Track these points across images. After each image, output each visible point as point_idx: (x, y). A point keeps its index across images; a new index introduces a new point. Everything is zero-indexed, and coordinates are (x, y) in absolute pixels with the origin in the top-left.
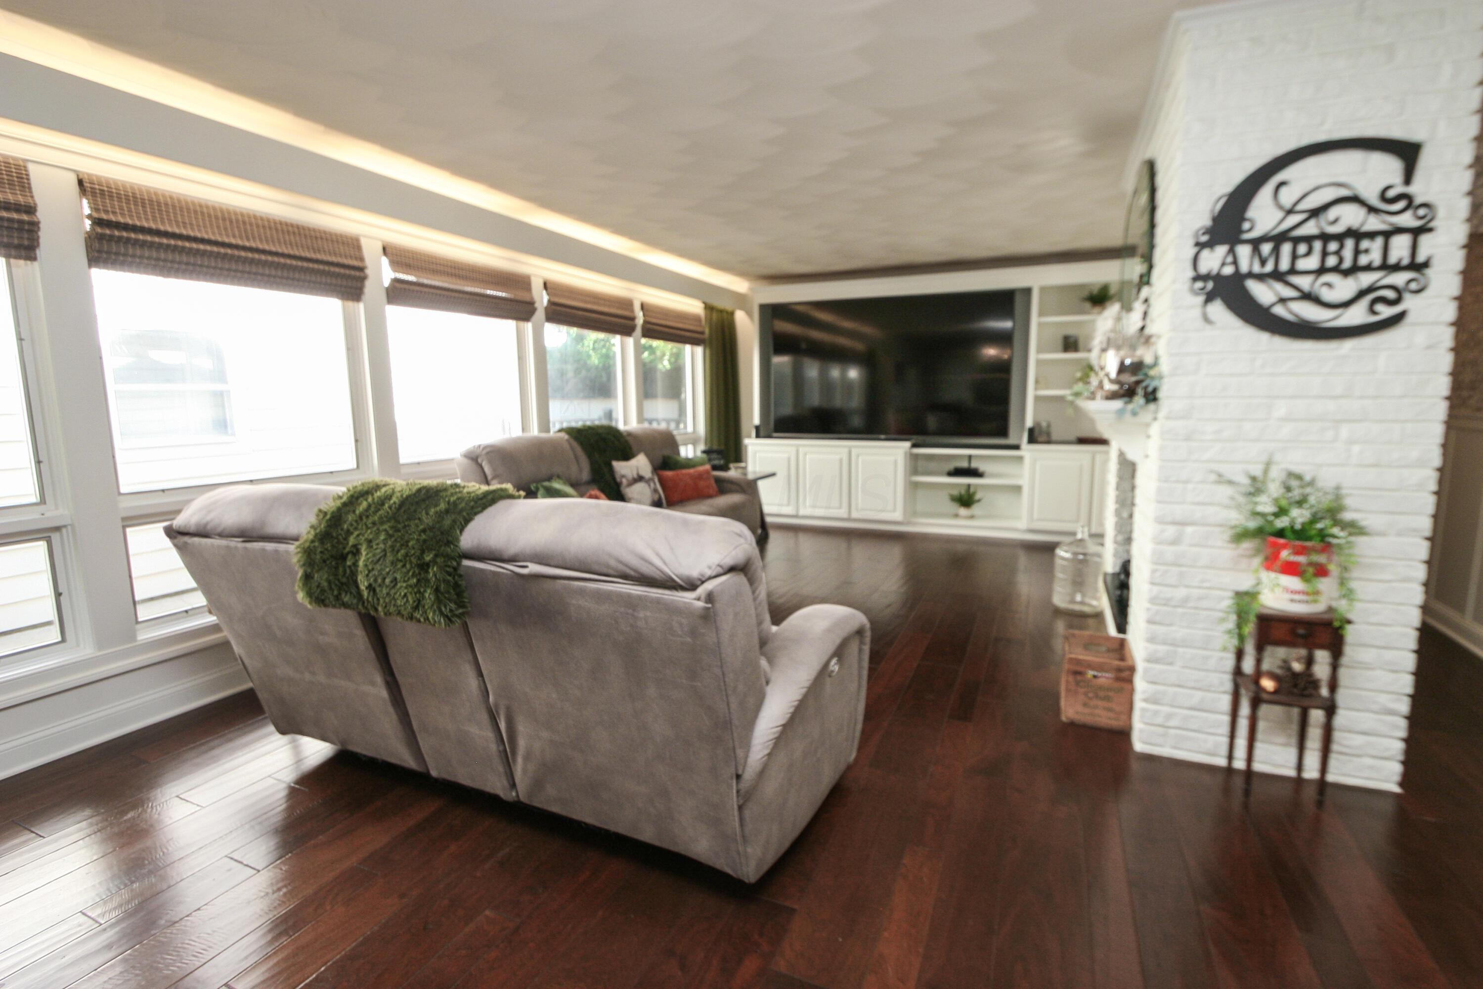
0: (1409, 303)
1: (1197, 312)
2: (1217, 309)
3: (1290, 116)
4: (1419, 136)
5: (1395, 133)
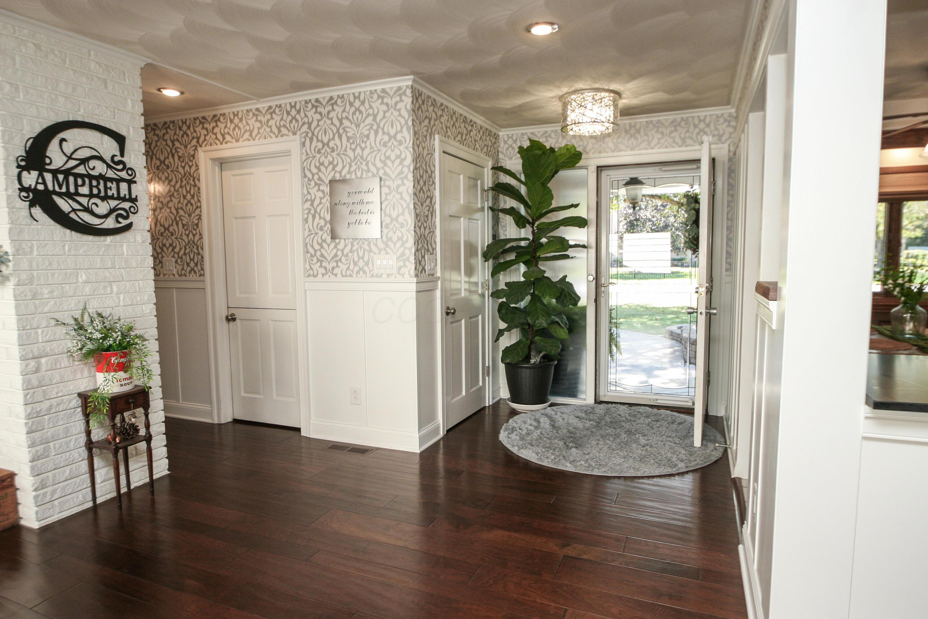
0: (132, 218)
2: (37, 211)
3: (61, 100)
4: (123, 132)
5: (113, 128)
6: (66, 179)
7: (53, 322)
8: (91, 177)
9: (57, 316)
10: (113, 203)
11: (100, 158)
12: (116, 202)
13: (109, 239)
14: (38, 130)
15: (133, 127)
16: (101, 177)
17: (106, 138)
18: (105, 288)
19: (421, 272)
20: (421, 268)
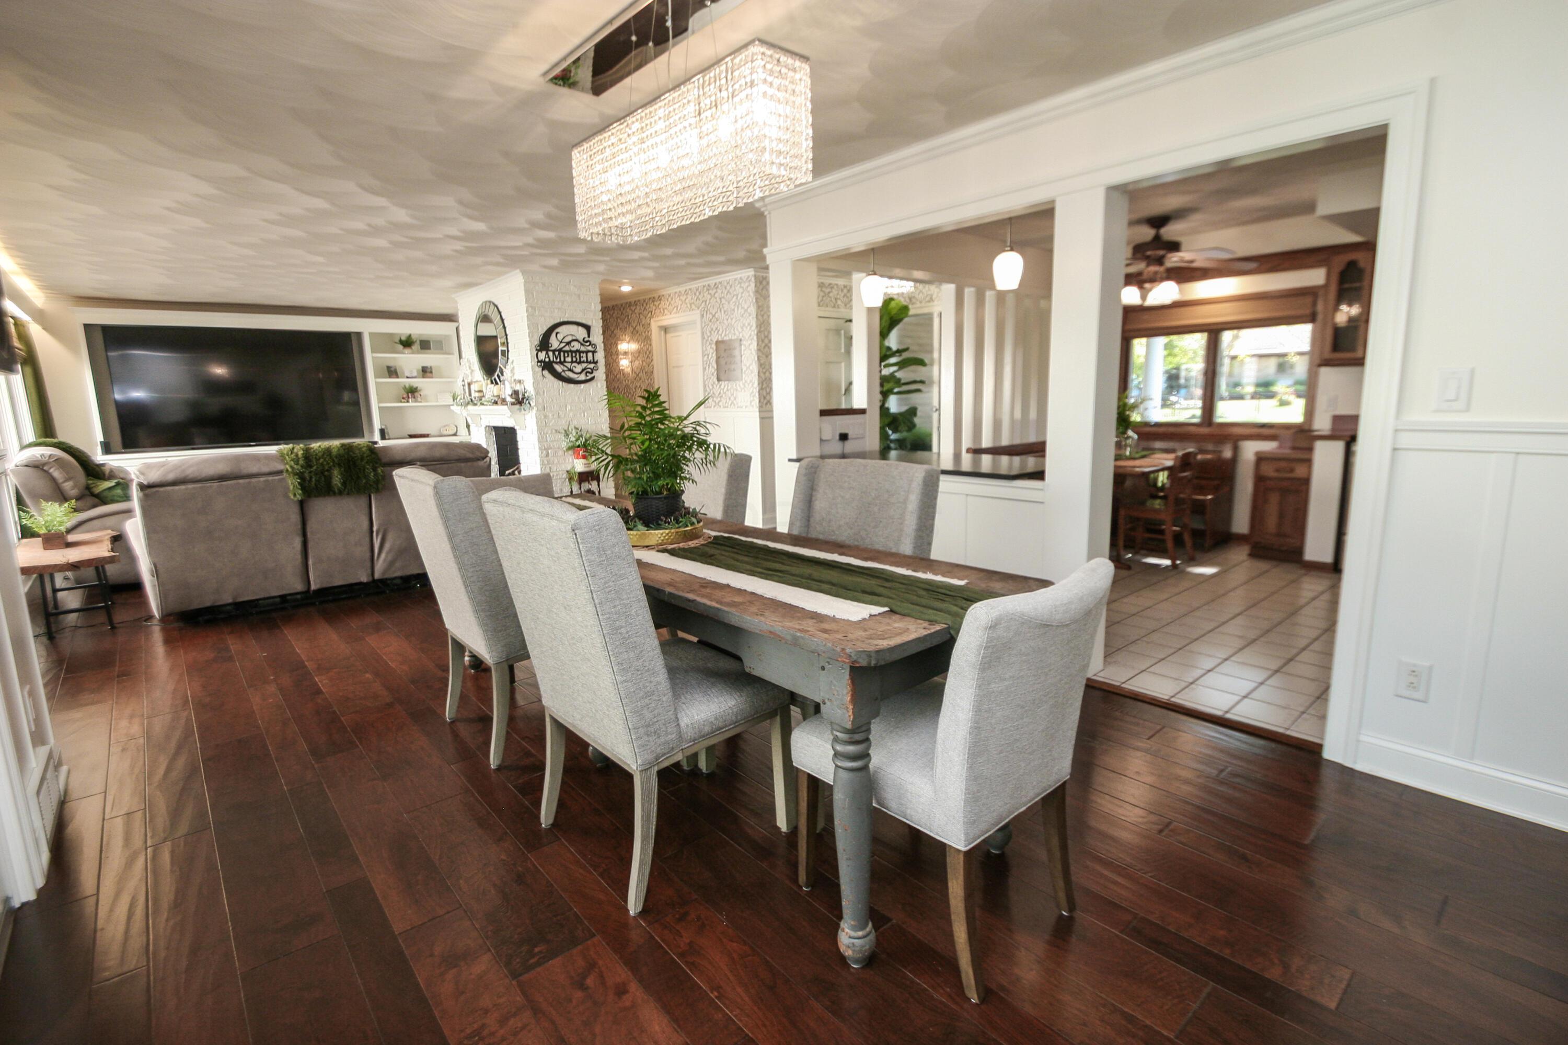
2: (546, 373)
3: (556, 311)
4: (589, 323)
5: (584, 321)
6: (559, 354)
7: (554, 431)
8: (572, 352)
9: (556, 429)
10: (584, 365)
11: (577, 340)
12: (586, 364)
13: (582, 386)
14: (545, 329)
15: (594, 320)
16: (577, 351)
17: (580, 328)
18: (580, 414)
19: (766, 404)
20: (765, 401)
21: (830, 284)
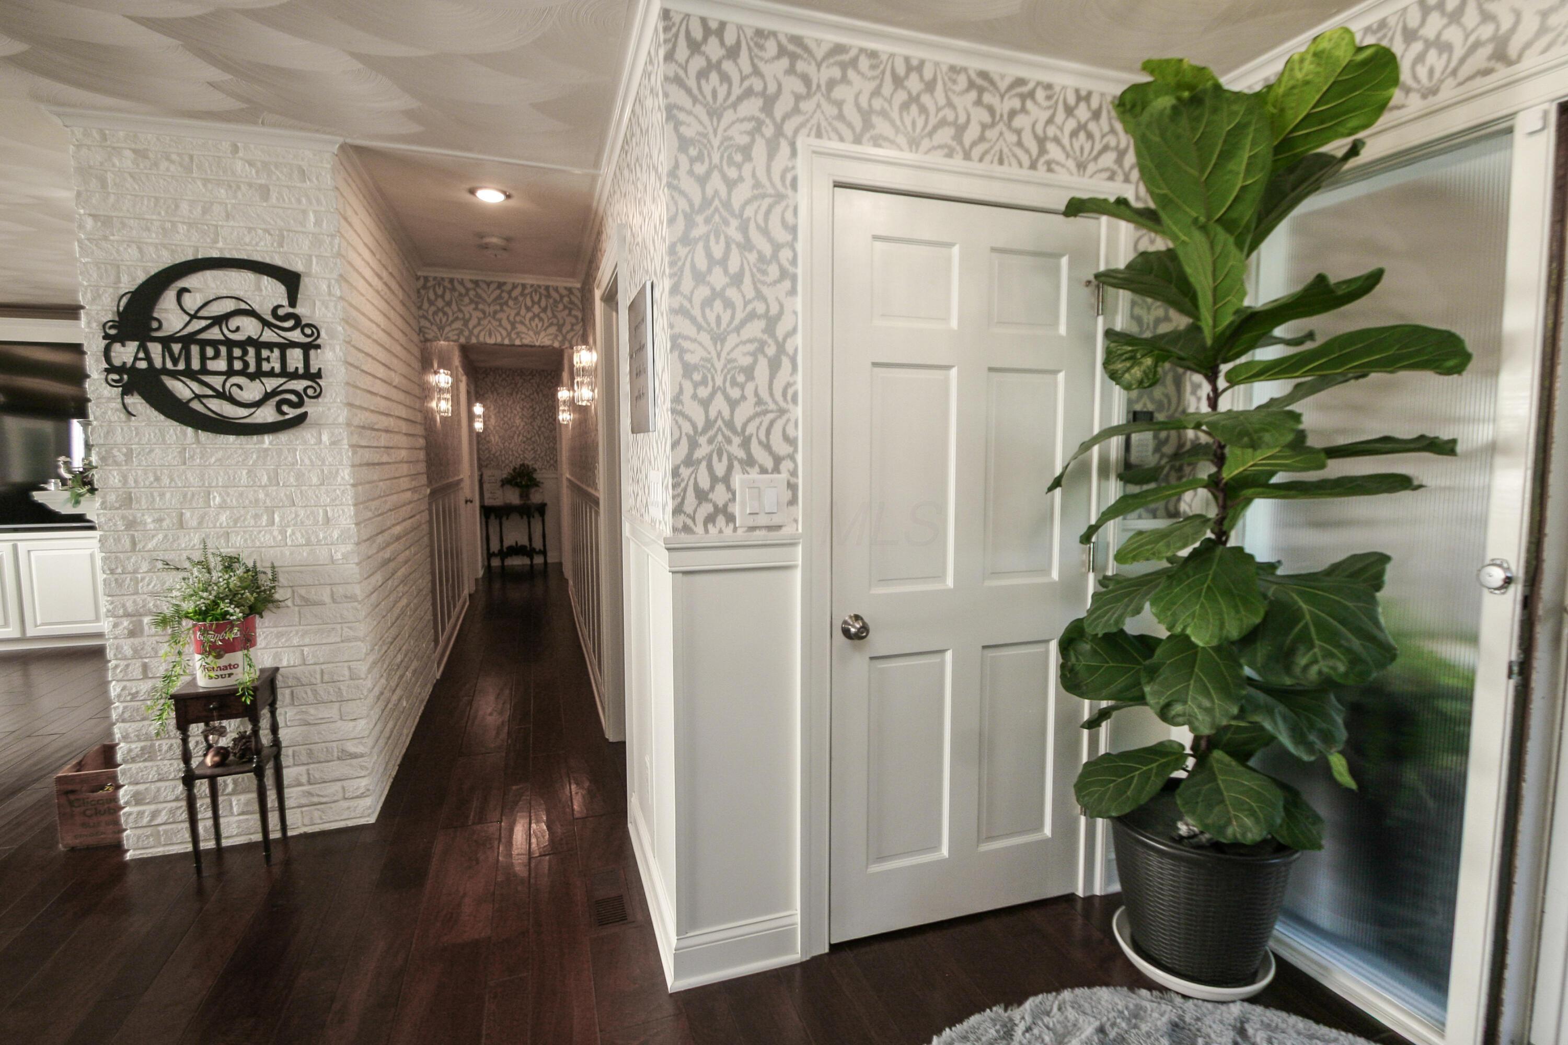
0: (310, 407)
1: (117, 404)
2: (135, 401)
3: (182, 228)
4: (297, 266)
5: (278, 261)
7: (160, 565)
9: (168, 556)
13: (267, 439)
14: (141, 278)
15: (316, 256)
18: (257, 517)
19: (710, 519)
20: (707, 509)
21: (1020, 82)
